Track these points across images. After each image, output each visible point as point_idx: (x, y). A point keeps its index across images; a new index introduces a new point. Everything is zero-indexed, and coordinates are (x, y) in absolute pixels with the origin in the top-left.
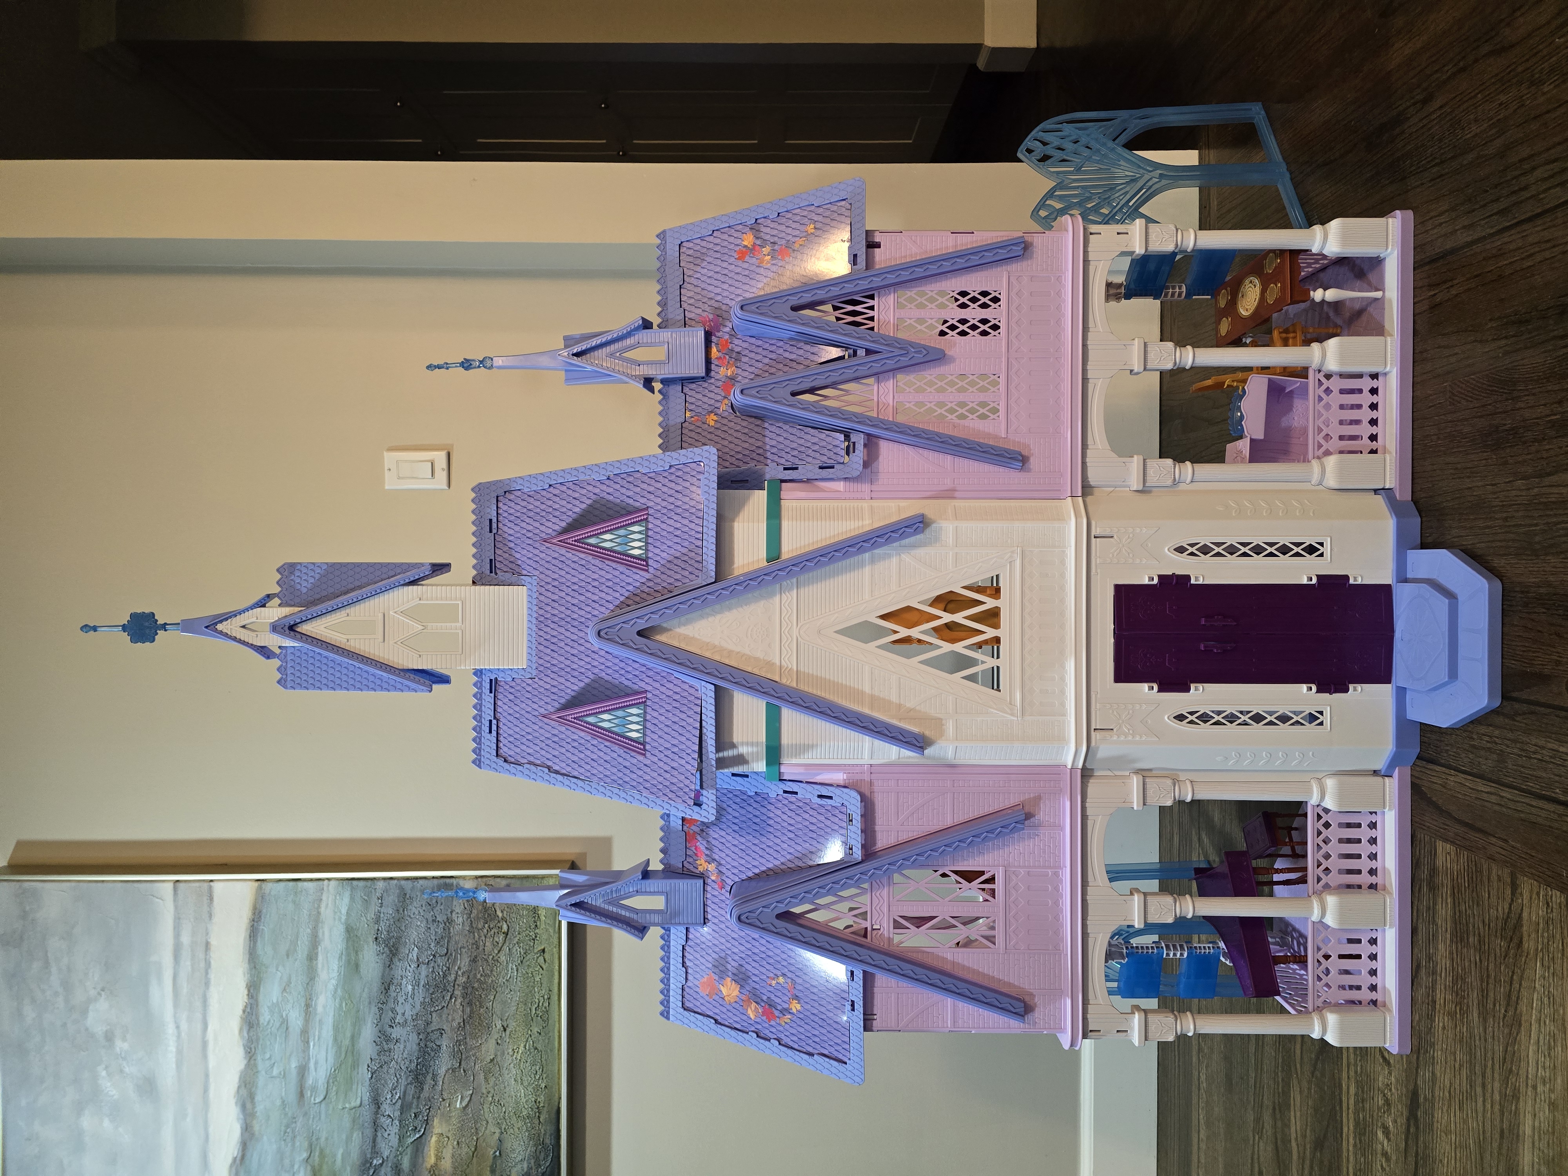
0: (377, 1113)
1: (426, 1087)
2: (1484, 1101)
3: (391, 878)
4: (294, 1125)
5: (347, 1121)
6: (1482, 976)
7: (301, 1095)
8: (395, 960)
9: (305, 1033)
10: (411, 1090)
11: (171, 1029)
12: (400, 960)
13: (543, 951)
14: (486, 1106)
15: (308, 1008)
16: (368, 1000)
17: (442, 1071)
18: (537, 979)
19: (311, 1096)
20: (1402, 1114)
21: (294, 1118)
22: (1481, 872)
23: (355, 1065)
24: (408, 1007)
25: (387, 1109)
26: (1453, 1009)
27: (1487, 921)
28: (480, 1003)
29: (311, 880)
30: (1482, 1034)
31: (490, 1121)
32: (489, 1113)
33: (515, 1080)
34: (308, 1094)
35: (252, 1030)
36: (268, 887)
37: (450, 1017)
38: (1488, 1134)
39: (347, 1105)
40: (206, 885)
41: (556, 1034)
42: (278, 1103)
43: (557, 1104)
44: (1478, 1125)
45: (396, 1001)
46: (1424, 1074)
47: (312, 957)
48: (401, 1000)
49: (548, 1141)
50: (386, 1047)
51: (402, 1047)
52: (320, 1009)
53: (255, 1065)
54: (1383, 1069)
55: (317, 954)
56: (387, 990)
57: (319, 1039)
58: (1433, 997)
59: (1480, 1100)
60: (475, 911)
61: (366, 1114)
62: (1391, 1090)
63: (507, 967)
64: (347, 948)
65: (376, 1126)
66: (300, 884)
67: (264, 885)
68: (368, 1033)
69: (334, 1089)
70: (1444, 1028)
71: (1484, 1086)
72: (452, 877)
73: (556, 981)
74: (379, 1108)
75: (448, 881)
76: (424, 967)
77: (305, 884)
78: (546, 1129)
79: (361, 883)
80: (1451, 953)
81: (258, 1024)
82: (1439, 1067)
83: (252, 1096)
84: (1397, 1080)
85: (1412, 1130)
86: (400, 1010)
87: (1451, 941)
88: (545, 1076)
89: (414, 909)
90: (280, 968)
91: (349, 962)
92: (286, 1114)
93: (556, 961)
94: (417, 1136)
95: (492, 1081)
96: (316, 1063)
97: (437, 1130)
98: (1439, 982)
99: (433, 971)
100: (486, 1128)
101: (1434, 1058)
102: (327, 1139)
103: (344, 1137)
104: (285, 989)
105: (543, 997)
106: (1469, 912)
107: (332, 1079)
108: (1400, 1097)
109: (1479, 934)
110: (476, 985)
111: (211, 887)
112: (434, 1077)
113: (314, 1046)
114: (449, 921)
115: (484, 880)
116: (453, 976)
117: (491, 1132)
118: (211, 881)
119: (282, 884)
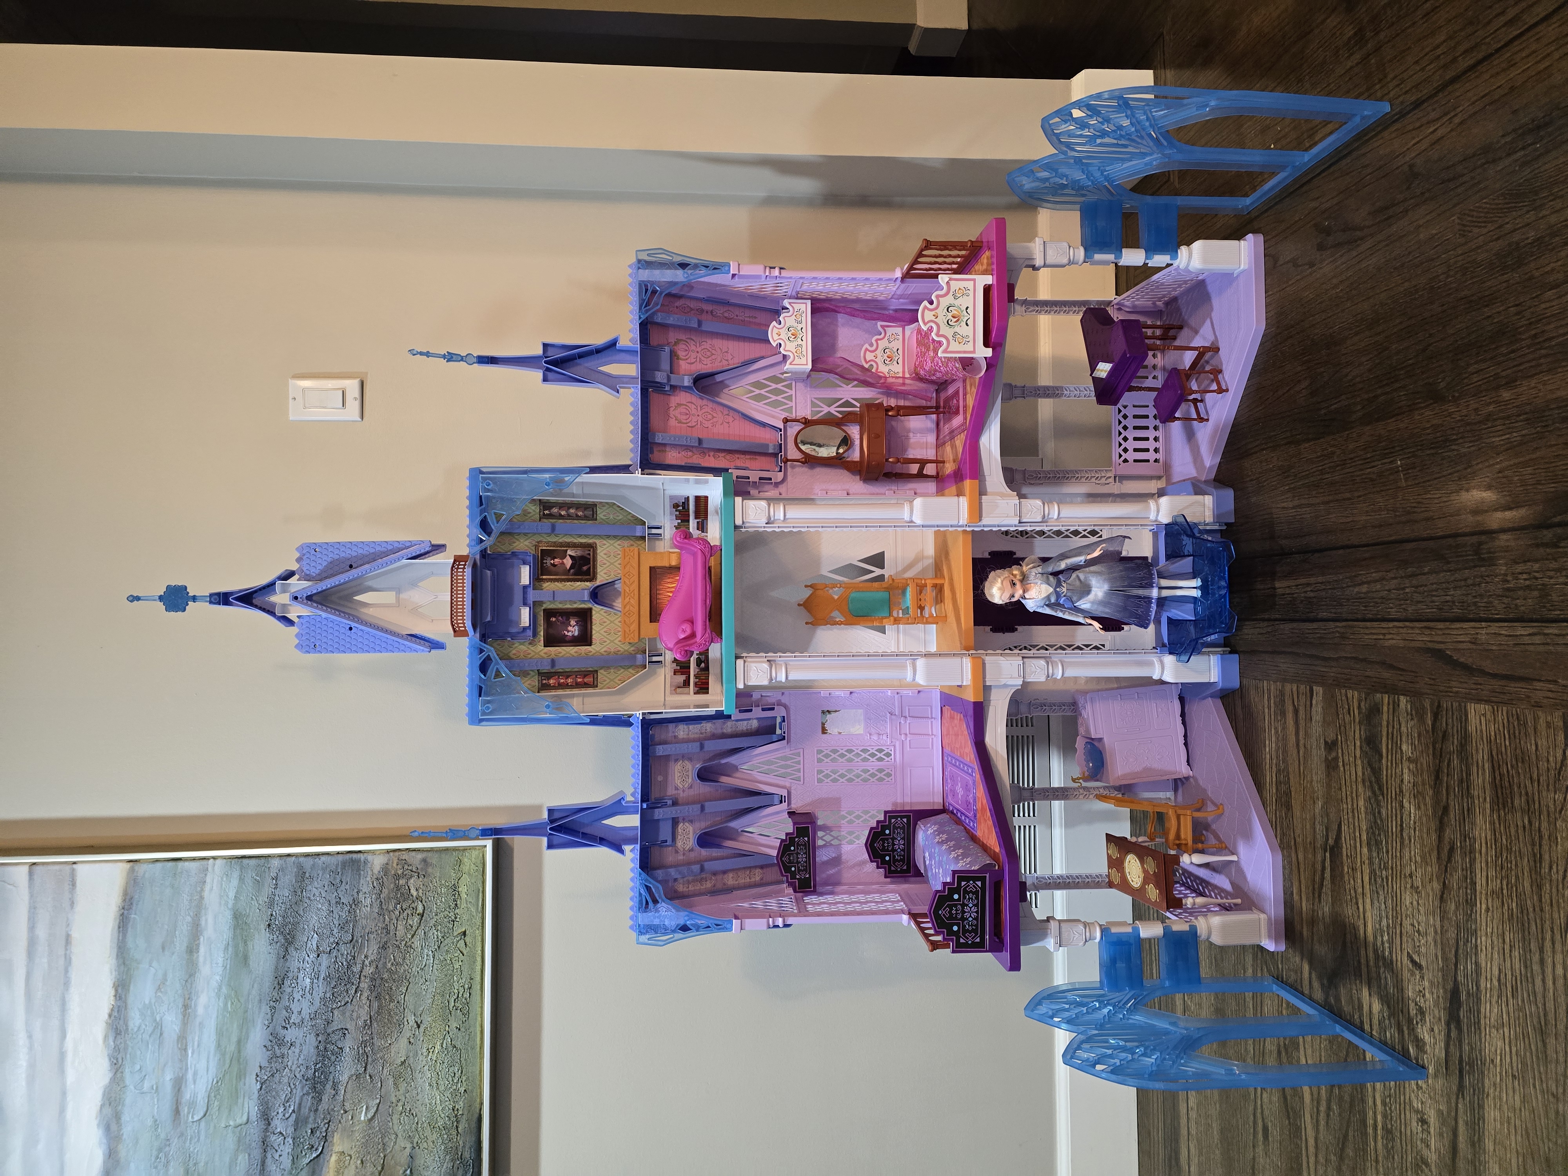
0: (266, 1130)
1: (325, 1098)
2: (1544, 981)
3: (289, 855)
4: (167, 1149)
5: (231, 1141)
6: (1533, 840)
7: (177, 1112)
8: (291, 949)
9: (182, 1040)
10: (308, 1101)
11: (21, 1039)
12: (296, 949)
13: (464, 933)
14: (395, 1117)
15: (187, 1009)
16: (258, 998)
17: (344, 1078)
18: (457, 966)
19: (189, 1113)
20: (1440, 1019)
21: (168, 1140)
22: (1525, 724)
23: (241, 1075)
24: (305, 1004)
25: (278, 1125)
26: (1499, 885)
27: (1535, 776)
28: (390, 997)
29: (194, 859)
30: (1537, 904)
31: (400, 1135)
32: (399, 1125)
33: (430, 1085)
34: (184, 1110)
35: (119, 1037)
36: (141, 869)
37: (355, 1014)
38: (1551, 1016)
39: (232, 1123)
40: (67, 868)
41: (478, 1029)
42: (149, 1122)
43: (478, 1111)
44: (1538, 1008)
45: (291, 998)
46: (1465, 968)
47: (192, 949)
48: (297, 996)
49: (467, 1155)
50: (278, 1052)
51: (297, 1051)
52: (200, 1010)
53: (122, 1079)
54: (1413, 974)
55: (198, 945)
56: (281, 984)
57: (198, 1046)
58: (1471, 879)
59: (1538, 982)
60: (385, 891)
61: (254, 1132)
62: (1424, 996)
63: (422, 953)
64: (235, 937)
65: (265, 1145)
66: (180, 864)
67: (137, 866)
68: (258, 1036)
69: (216, 1103)
70: (1488, 910)
71: (1542, 962)
72: (360, 852)
73: (478, 968)
74: (269, 1124)
75: (354, 856)
76: (324, 957)
77: (187, 864)
78: (465, 1143)
79: (253, 862)
80: (1492, 823)
81: (127, 1029)
82: (1483, 956)
83: (117, 1116)
84: (1432, 983)
85: (1454, 1034)
86: (295, 1007)
87: (1492, 810)
88: (464, 1078)
89: (316, 889)
90: (155, 964)
91: (236, 954)
92: (157, 1136)
93: (479, 944)
94: (314, 1155)
95: (403, 1086)
96: (195, 1074)
97: (337, 1148)
98: (1478, 861)
99: (335, 962)
100: (395, 1143)
101: (1476, 946)
102: (206, 1163)
103: (227, 1159)
104: (159, 988)
105: (463, 986)
106: (1513, 772)
107: (215, 1091)
108: (1436, 1004)
109: (1527, 794)
110: (386, 976)
111: (73, 870)
112: (335, 1086)
113: (193, 1053)
114: (356, 903)
115: (397, 854)
116: (359, 966)
117: (401, 1148)
118: (75, 863)
119: (159, 865)
